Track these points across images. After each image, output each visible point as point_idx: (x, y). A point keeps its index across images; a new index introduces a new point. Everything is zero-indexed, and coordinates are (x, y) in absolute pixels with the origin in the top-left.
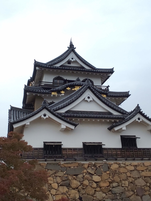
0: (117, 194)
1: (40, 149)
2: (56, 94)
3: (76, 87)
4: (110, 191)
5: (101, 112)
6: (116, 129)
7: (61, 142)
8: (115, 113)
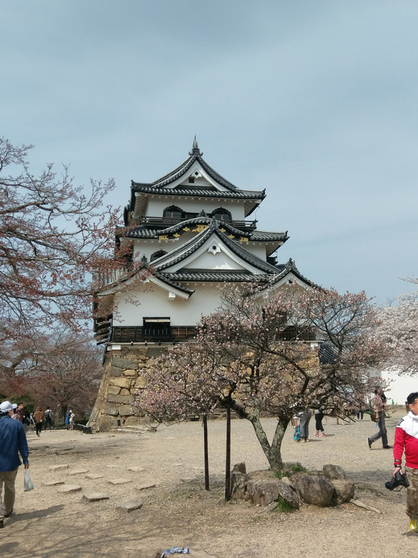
1: (138, 327)
2: (166, 238)
3: (199, 226)
5: (233, 270)
7: (169, 318)
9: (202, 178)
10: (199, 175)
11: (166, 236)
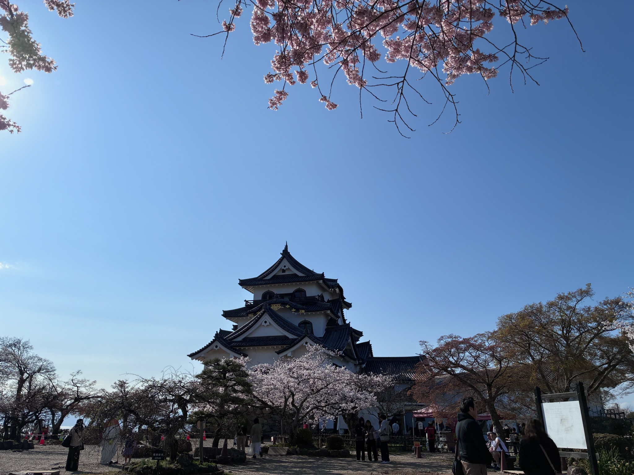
0: (276, 421)
4: (271, 417)
5: (277, 336)
6: (281, 355)
8: (291, 336)
9: (289, 269)
10: (287, 267)
11: (252, 314)
